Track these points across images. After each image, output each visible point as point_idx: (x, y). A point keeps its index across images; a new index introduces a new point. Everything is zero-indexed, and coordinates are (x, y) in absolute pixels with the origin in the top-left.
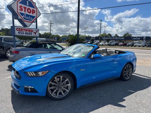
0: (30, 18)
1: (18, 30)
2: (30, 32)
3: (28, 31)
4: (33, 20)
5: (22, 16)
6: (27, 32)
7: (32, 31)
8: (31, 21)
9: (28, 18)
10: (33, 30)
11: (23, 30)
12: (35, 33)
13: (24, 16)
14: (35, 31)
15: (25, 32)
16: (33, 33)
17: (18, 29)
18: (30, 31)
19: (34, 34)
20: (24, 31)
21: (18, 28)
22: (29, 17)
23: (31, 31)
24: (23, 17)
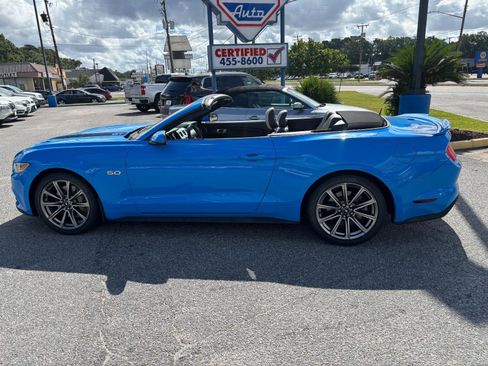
0: (256, 14)
1: (219, 56)
2: (257, 57)
3: (249, 55)
4: (265, 18)
5: (230, 14)
6: (247, 58)
7: (263, 51)
8: (261, 22)
9: (250, 14)
10: (266, 48)
11: (235, 53)
12: (273, 57)
13: (238, 10)
14: (273, 52)
15: (239, 59)
16: (265, 57)
17: (220, 53)
18: (254, 52)
19: (270, 61)
20: (238, 55)
21: (221, 48)
22: (253, 11)
23: (258, 52)
24: (232, 15)
